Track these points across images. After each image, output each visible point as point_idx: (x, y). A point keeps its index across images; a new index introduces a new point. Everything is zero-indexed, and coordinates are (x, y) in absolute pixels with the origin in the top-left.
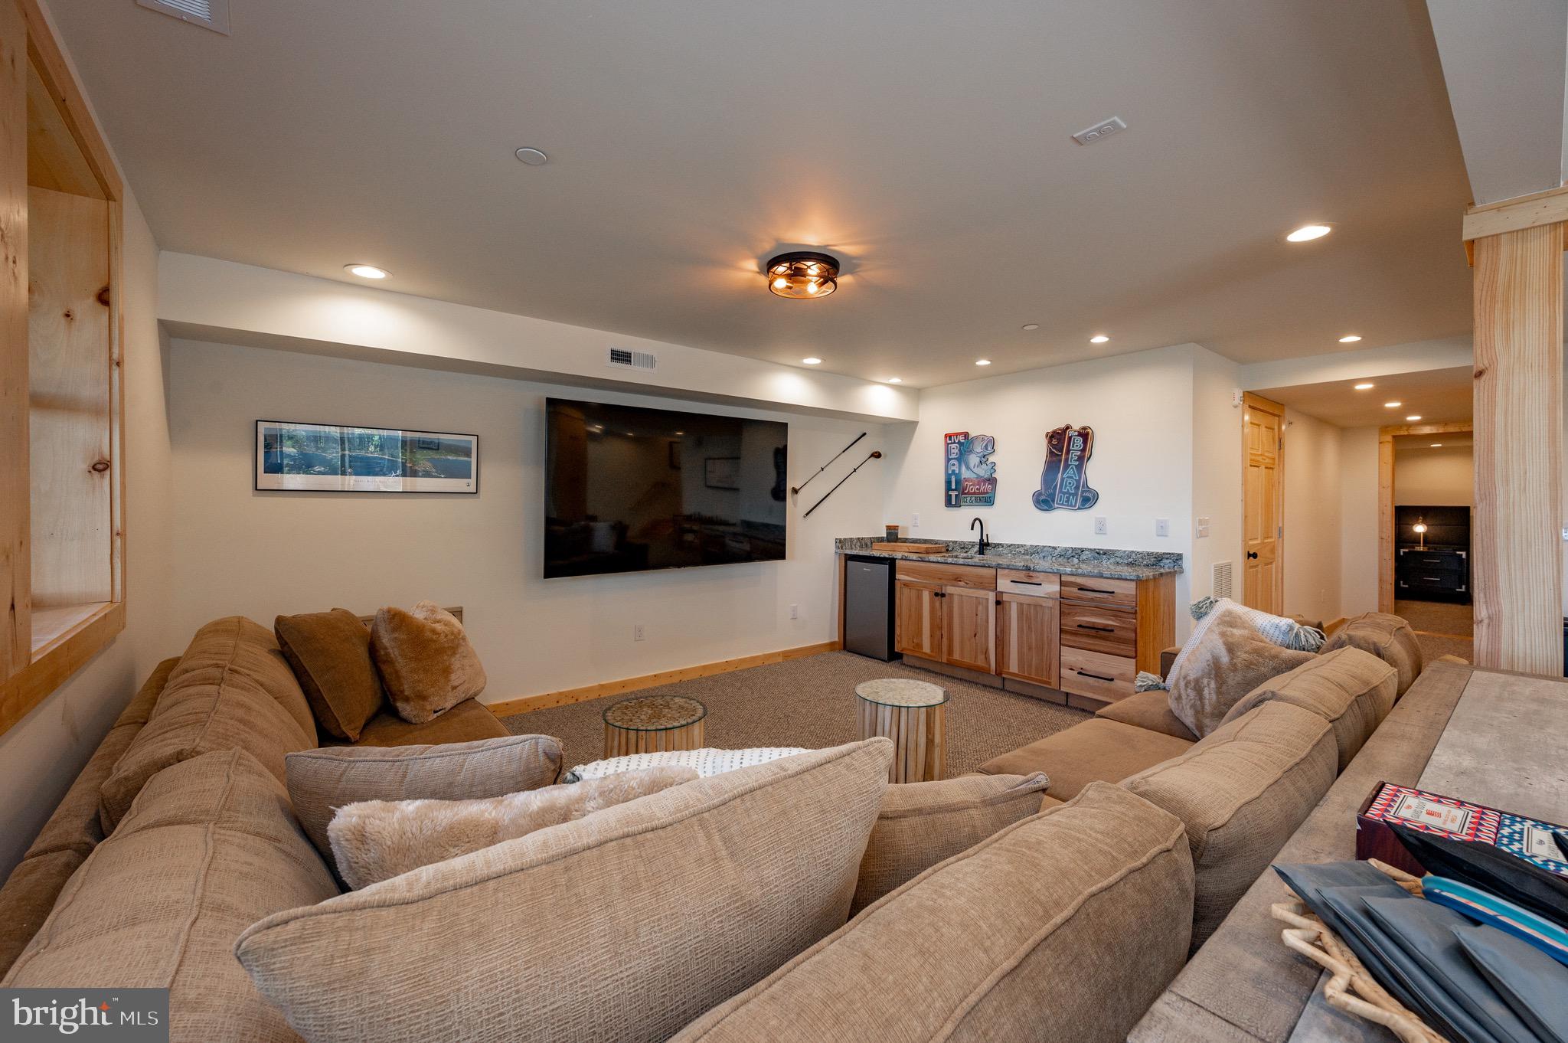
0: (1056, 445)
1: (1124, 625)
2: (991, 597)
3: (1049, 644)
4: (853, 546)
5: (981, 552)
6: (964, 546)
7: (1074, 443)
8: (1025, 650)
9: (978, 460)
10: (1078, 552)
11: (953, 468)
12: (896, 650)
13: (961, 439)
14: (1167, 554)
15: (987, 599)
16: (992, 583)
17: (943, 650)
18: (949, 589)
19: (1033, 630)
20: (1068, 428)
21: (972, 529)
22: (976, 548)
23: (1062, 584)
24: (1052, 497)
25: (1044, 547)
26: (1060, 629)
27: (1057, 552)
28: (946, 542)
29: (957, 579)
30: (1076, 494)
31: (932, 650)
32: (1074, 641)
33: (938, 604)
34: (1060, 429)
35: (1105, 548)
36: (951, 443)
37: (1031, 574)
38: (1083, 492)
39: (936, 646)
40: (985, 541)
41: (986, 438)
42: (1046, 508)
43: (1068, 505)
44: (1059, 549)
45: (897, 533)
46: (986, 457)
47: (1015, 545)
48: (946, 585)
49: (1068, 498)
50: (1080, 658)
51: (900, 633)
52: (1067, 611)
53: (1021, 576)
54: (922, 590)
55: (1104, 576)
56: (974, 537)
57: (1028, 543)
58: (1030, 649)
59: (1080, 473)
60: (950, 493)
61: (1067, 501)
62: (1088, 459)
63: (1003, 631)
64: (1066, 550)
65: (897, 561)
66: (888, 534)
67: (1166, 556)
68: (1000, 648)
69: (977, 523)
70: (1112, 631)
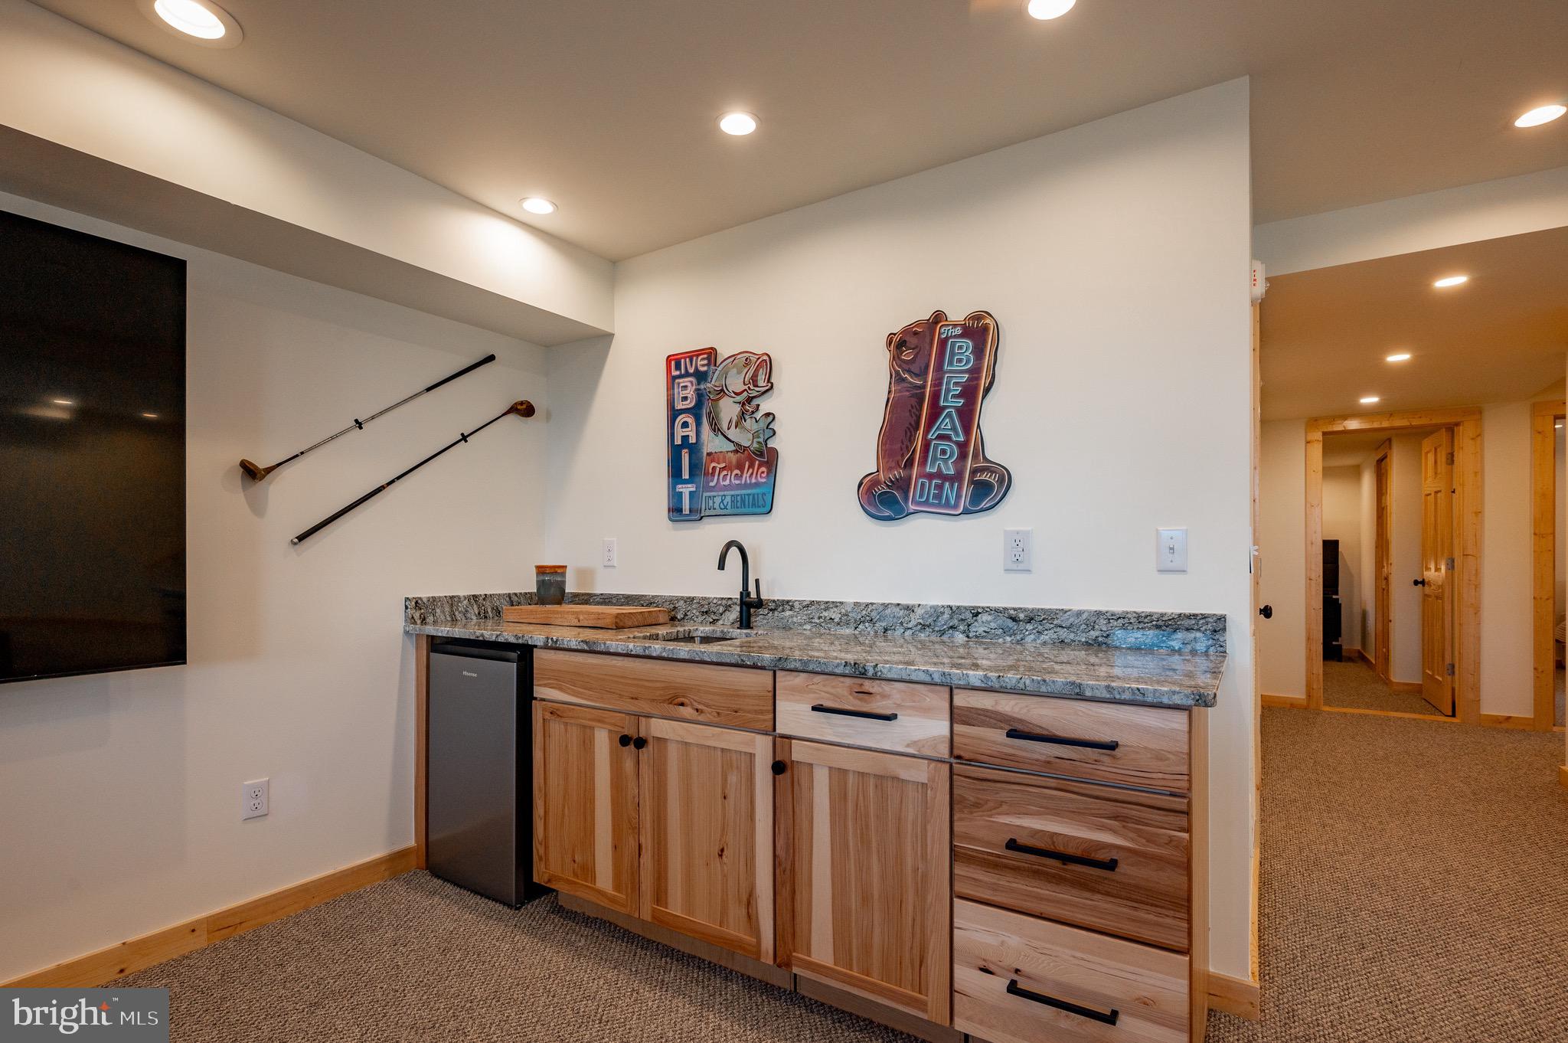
0: (913, 361)
1: (1152, 849)
2: (762, 748)
3: (921, 892)
4: (459, 616)
5: (745, 622)
6: (709, 609)
7: (952, 354)
8: (854, 902)
9: (738, 408)
10: (965, 617)
11: (686, 432)
12: (536, 879)
13: (701, 363)
14: (1189, 617)
15: (752, 756)
16: (762, 712)
17: (643, 887)
18: (658, 728)
19: (874, 845)
20: (938, 317)
21: (721, 566)
22: (734, 614)
23: (956, 715)
24: (903, 485)
25: (886, 606)
26: (952, 848)
27: (915, 619)
28: (672, 600)
29: (675, 699)
30: (958, 477)
31: (617, 887)
32: (995, 888)
33: (629, 765)
34: (918, 324)
35: (1030, 606)
36: (680, 376)
37: (868, 685)
38: (974, 472)
39: (627, 876)
40: (753, 595)
41: (753, 359)
42: (887, 513)
43: (940, 505)
44: (919, 612)
45: (564, 582)
46: (755, 402)
47: (818, 602)
48: (648, 716)
49: (940, 487)
50: (1014, 941)
51: (546, 837)
52: (971, 797)
53: (840, 692)
54: (592, 728)
55: (1088, 693)
56: (727, 586)
57: (850, 599)
58: (866, 899)
59: (967, 429)
60: (680, 488)
61: (938, 497)
62: (987, 390)
63: (792, 846)
64: (937, 612)
65: (536, 653)
66: (541, 584)
67: (1187, 623)
68: (785, 893)
69: (734, 554)
70: (1112, 865)
